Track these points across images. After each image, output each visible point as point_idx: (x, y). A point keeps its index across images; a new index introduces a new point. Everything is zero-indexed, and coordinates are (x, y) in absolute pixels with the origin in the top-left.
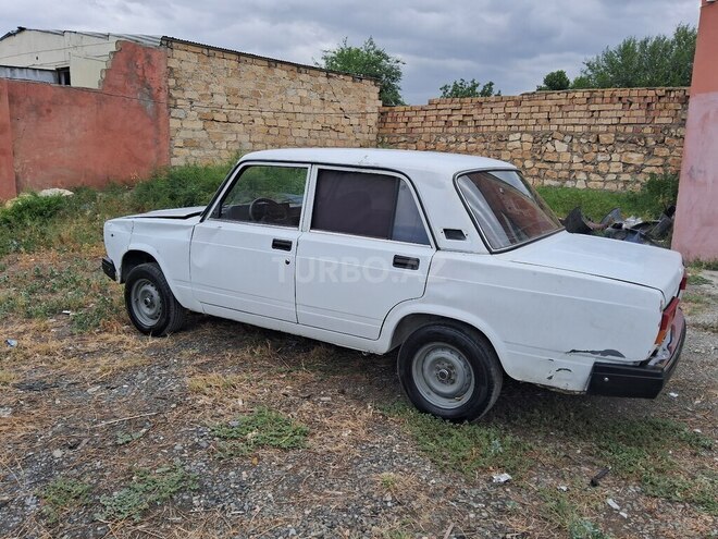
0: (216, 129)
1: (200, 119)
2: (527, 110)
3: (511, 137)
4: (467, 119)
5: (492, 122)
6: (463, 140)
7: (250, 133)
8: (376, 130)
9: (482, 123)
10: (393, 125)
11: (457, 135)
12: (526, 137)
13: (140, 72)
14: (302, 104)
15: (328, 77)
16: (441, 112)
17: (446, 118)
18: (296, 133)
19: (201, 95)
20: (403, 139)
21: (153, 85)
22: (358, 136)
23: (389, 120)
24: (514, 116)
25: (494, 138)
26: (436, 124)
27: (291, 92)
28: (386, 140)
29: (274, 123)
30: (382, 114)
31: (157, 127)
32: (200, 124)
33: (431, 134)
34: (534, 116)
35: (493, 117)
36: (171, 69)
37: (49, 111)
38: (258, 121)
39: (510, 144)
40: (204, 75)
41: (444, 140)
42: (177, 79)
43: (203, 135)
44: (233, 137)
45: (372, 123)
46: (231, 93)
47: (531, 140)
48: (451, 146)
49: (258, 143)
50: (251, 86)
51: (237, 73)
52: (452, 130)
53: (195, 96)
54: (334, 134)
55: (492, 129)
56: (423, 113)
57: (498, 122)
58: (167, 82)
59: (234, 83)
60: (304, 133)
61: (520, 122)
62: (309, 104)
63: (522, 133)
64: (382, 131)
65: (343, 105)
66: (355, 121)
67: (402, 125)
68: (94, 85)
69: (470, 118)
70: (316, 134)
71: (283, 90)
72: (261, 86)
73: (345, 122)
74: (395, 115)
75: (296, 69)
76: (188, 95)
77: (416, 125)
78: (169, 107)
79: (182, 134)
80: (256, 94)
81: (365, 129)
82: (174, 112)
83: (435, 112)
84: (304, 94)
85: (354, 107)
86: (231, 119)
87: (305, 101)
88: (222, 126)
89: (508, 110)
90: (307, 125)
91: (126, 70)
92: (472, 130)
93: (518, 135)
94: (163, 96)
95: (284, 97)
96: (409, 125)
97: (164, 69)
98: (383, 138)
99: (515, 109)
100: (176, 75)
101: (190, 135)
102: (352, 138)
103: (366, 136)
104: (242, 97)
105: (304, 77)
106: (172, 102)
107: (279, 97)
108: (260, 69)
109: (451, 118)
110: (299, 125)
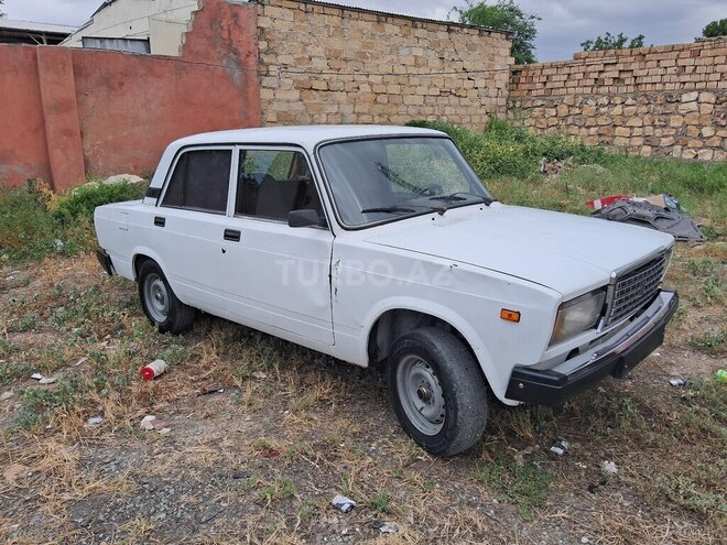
0: (315, 98)
1: (297, 88)
2: (709, 61)
3: (685, 98)
4: (623, 76)
5: (658, 79)
6: (618, 102)
7: (354, 102)
8: (506, 93)
9: (645, 80)
10: (527, 86)
11: (610, 96)
12: (705, 97)
13: (225, 35)
14: (417, 65)
15: (449, 31)
16: (589, 69)
17: (596, 75)
18: (409, 100)
19: (298, 59)
20: (540, 103)
21: (241, 50)
22: (484, 100)
23: (523, 80)
24: (689, 69)
25: (660, 99)
26: (583, 83)
27: (404, 51)
28: (518, 104)
29: (381, 89)
30: (514, 73)
31: (247, 98)
32: (296, 94)
33: (576, 96)
34: (718, 68)
35: (661, 71)
36: (262, 29)
37: (121, 84)
38: (365, 88)
39: (681, 106)
40: (301, 36)
41: (593, 103)
42: (268, 41)
43: (299, 107)
44: (334, 109)
45: (500, 84)
46: (332, 56)
47: (713, 100)
48: (603, 110)
49: (364, 113)
50: (356, 46)
51: (340, 30)
52: (602, 90)
53: (289, 60)
54: (454, 100)
55: (659, 87)
56: (566, 70)
57: (666, 79)
58: (257, 45)
59: (337, 44)
60: (419, 100)
61: (696, 78)
62: (426, 64)
63: (700, 91)
64: (516, 94)
65: (467, 65)
66: (480, 83)
67: (539, 85)
68: (174, 52)
69: (629, 74)
70: (433, 100)
71: (395, 49)
72: (369, 46)
73: (468, 84)
74: (530, 74)
75: (410, 23)
76: (282, 59)
77: (557, 85)
78: (260, 74)
79: (276, 106)
80: (362, 56)
81: (493, 92)
82: (266, 81)
83: (583, 69)
84: (420, 53)
85: (480, 66)
86: (332, 87)
87: (420, 61)
88: (321, 96)
89: (681, 63)
90: (422, 90)
91: (208, 32)
92: (631, 89)
93: (694, 95)
94: (252, 61)
95: (395, 58)
96: (549, 85)
97: (253, 29)
98: (514, 102)
99: (692, 61)
100: (268, 37)
101: (284, 108)
102: (477, 104)
103: (494, 100)
104: (345, 60)
105: (420, 32)
106: (264, 69)
107: (389, 58)
108: (367, 25)
109: (602, 76)
110: (412, 90)
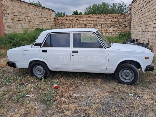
0: (16, 22)
1: (12, 19)
2: (91, 18)
3: (88, 25)
4: (77, 20)
5: (83, 21)
6: (76, 25)
7: (25, 23)
8: (53, 23)
9: (81, 21)
10: (58, 22)
11: (75, 24)
12: (91, 25)
14: (37, 16)
15: (42, 9)
16: (70, 19)
17: (72, 20)
18: (36, 23)
19: (11, 12)
20: (61, 25)
22: (50, 24)
23: (57, 20)
24: (88, 20)
25: (84, 25)
26: (69, 21)
27: (34, 12)
28: (56, 25)
29: (30, 21)
30: (55, 18)
32: (11, 21)
33: (68, 24)
34: (93, 20)
35: (83, 20)
36: (2, 4)
38: (27, 20)
39: (87, 26)
40: (12, 7)
41: (72, 25)
42: (4, 7)
43: (13, 24)
44: (21, 25)
45: (52, 21)
46: (19, 12)
47: (93, 25)
48: (74, 27)
49: (27, 26)
50: (24, 10)
51: (20, 6)
52: (73, 23)
53: (9, 13)
54: (45, 24)
55: (83, 23)
56: (66, 19)
57: (84, 21)
58: (1, 8)
59: (20, 9)
60: (38, 24)
61: (90, 21)
62: (39, 16)
63: (90, 24)
64: (55, 23)
65: (46, 16)
66: (49, 20)
67: (60, 21)
69: (78, 20)
70: (41, 24)
71: (32, 12)
72: (27, 10)
73: (47, 20)
74: (58, 19)
75: (35, 6)
76: (8, 12)
77: (64, 21)
78: (3, 16)
79: (7, 24)
80: (26, 12)
81: (51, 22)
82: (4, 17)
83: (69, 19)
84: (37, 13)
85: (49, 17)
86: (20, 20)
87: (38, 15)
88: (17, 22)
89: (87, 18)
90: (38, 21)
92: (78, 23)
93: (89, 24)
95: (32, 13)
96: (62, 22)
98: (55, 25)
99: (88, 18)
100: (4, 6)
101: (9, 24)
102: (49, 25)
103: (52, 24)
104: (22, 13)
105: (37, 8)
107: (31, 13)
108: (26, 6)
109: (73, 20)
110: (36, 21)
